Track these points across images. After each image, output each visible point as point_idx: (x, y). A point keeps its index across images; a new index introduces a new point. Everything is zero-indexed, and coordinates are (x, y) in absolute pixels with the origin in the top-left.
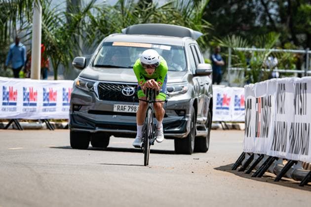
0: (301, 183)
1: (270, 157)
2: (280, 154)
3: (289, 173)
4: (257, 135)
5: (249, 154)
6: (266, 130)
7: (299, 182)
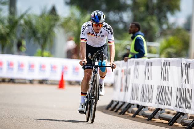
0: (148, 119)
1: (129, 104)
2: (135, 102)
3: (140, 113)
4: (121, 90)
5: (116, 101)
6: (126, 88)
7: (147, 118)
